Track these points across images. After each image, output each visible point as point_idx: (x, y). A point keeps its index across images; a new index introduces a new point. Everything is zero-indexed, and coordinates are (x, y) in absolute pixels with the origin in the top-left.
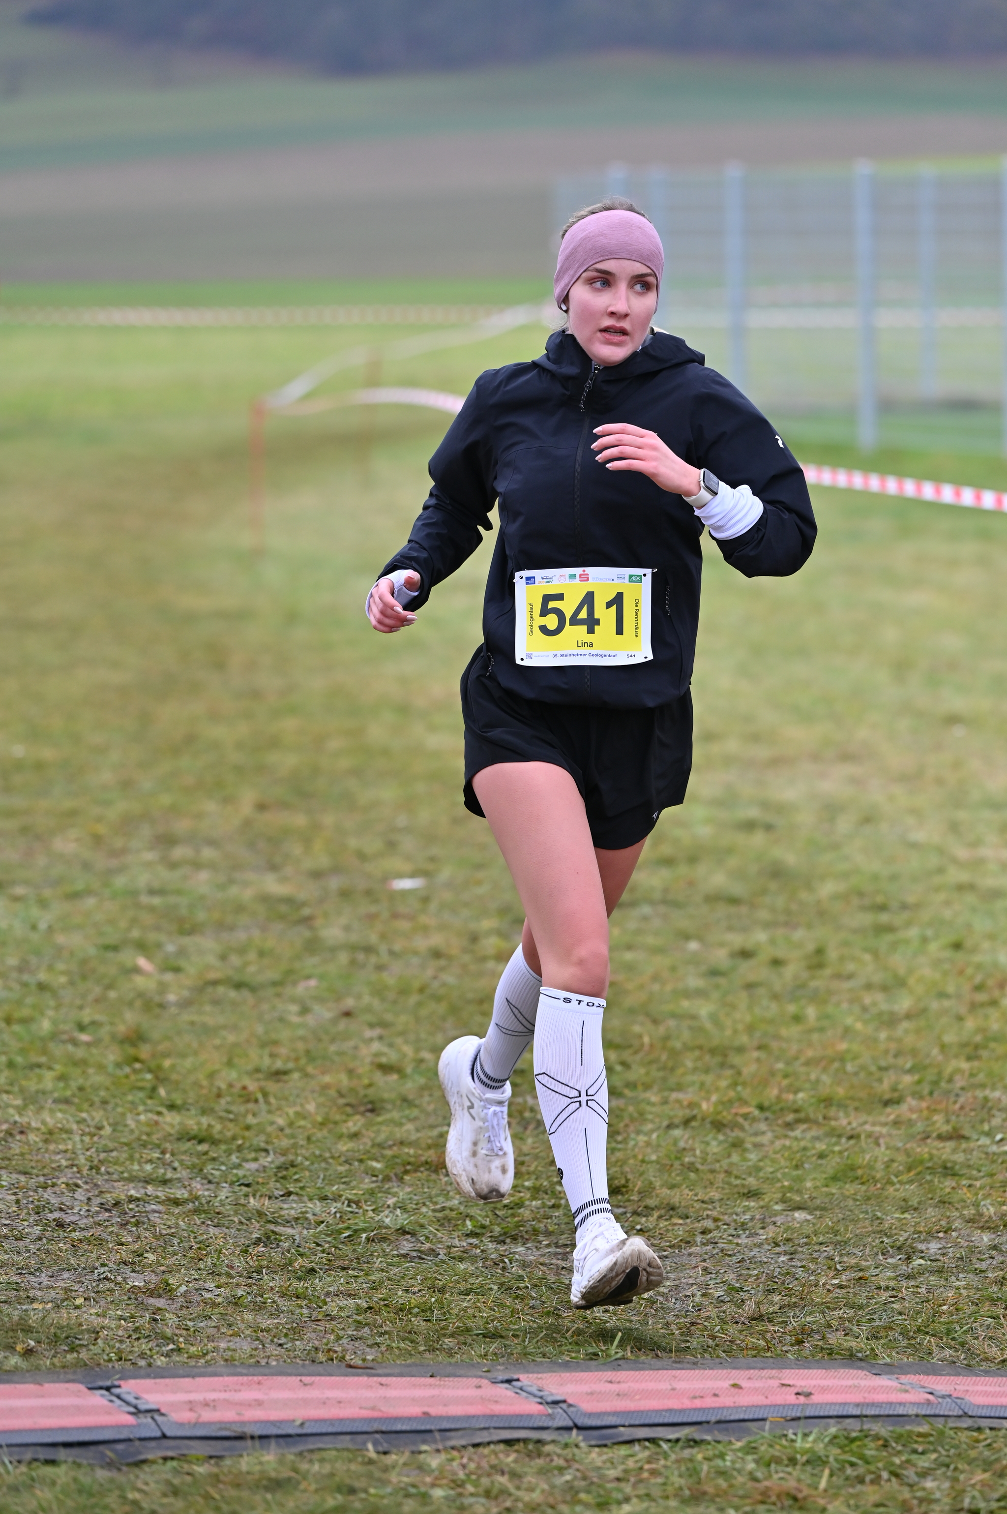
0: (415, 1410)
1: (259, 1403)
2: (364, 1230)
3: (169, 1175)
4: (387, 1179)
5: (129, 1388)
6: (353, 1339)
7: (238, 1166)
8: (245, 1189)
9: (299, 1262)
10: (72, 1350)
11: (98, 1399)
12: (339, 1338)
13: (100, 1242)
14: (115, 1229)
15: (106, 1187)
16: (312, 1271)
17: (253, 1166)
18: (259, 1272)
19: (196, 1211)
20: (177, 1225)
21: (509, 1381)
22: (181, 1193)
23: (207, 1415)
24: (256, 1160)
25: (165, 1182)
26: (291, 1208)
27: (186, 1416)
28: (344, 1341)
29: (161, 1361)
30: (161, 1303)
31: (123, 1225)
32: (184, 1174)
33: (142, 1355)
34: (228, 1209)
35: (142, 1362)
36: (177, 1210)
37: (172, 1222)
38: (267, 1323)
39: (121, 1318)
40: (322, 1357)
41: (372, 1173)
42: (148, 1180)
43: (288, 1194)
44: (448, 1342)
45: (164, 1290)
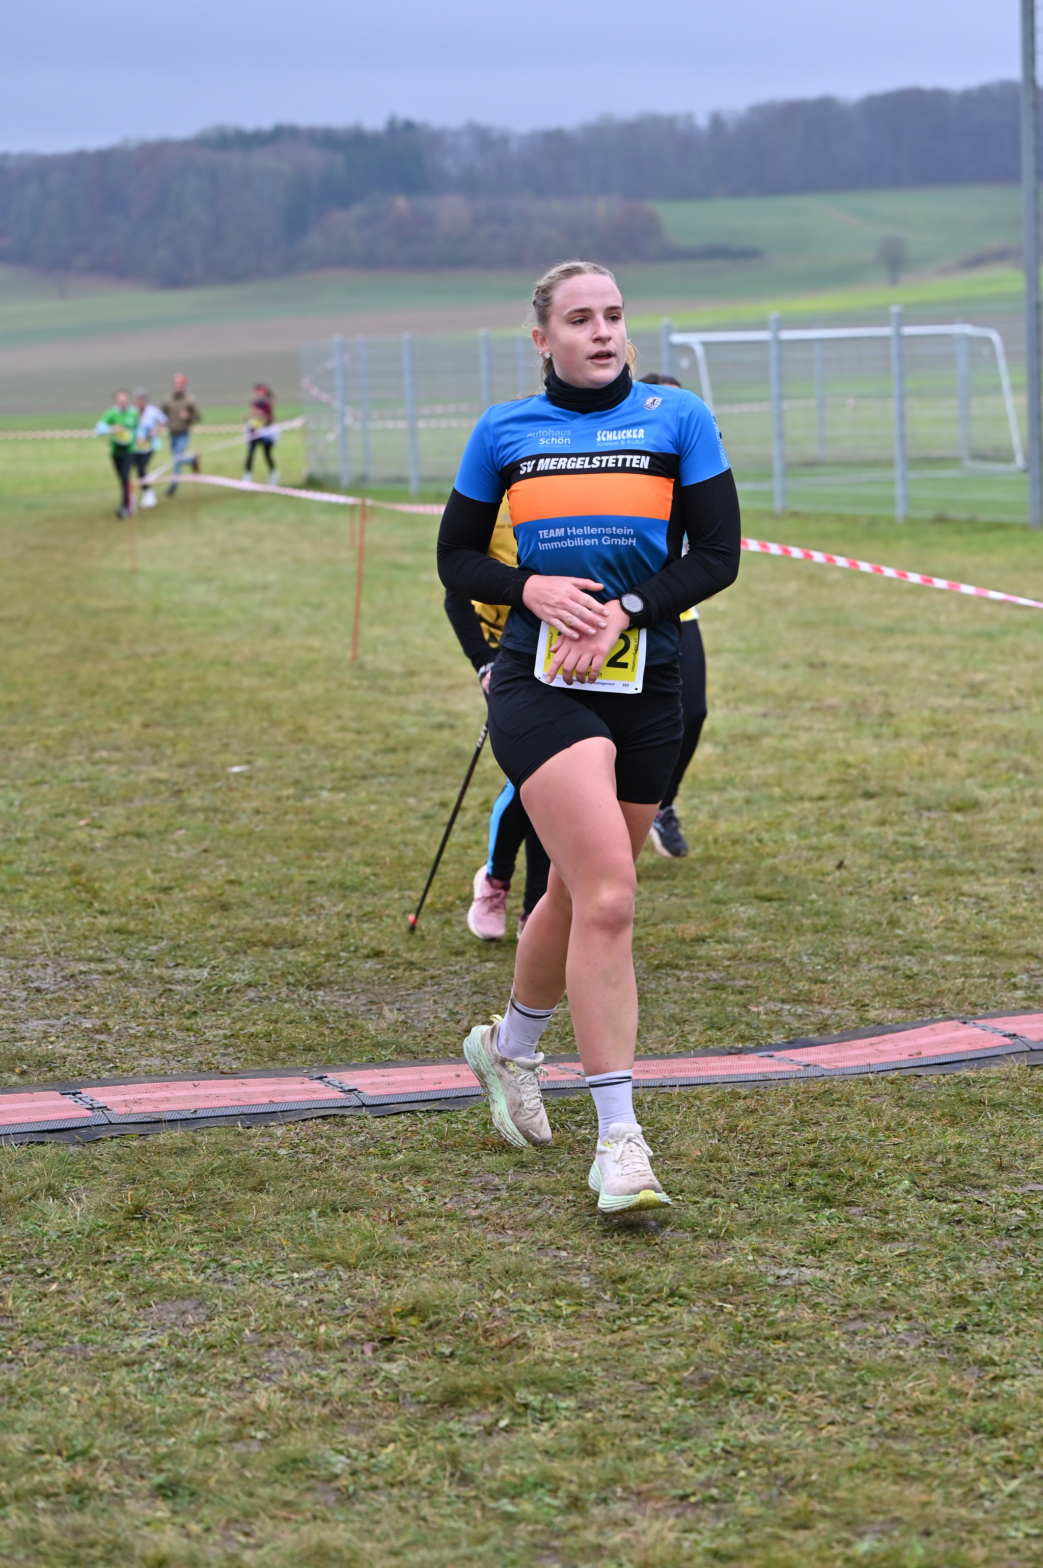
0: (264, 1100)
1: (168, 1100)
2: (225, 986)
3: (104, 956)
4: (237, 952)
5: (87, 1093)
6: (224, 1055)
7: (146, 949)
8: (150, 963)
9: (187, 1008)
10: (50, 1070)
11: (68, 1101)
12: (214, 1055)
13: (63, 1001)
14: (72, 991)
15: (65, 965)
16: (195, 1013)
17: (155, 948)
18: (162, 1015)
19: (122, 978)
20: (110, 988)
21: (320, 1078)
22: (112, 967)
23: (137, 1109)
25: (101, 960)
26: (180, 974)
27: (124, 1110)
28: (218, 1057)
29: (105, 1075)
30: (103, 1037)
31: (77, 989)
32: (113, 955)
33: (94, 1072)
34: (141, 976)
35: (94, 1076)
36: (110, 978)
37: (107, 986)
38: (169, 1047)
39: (79, 1048)
40: (205, 1068)
41: (227, 949)
42: (91, 960)
43: (177, 965)
44: (282, 1055)
45: (105, 1029)
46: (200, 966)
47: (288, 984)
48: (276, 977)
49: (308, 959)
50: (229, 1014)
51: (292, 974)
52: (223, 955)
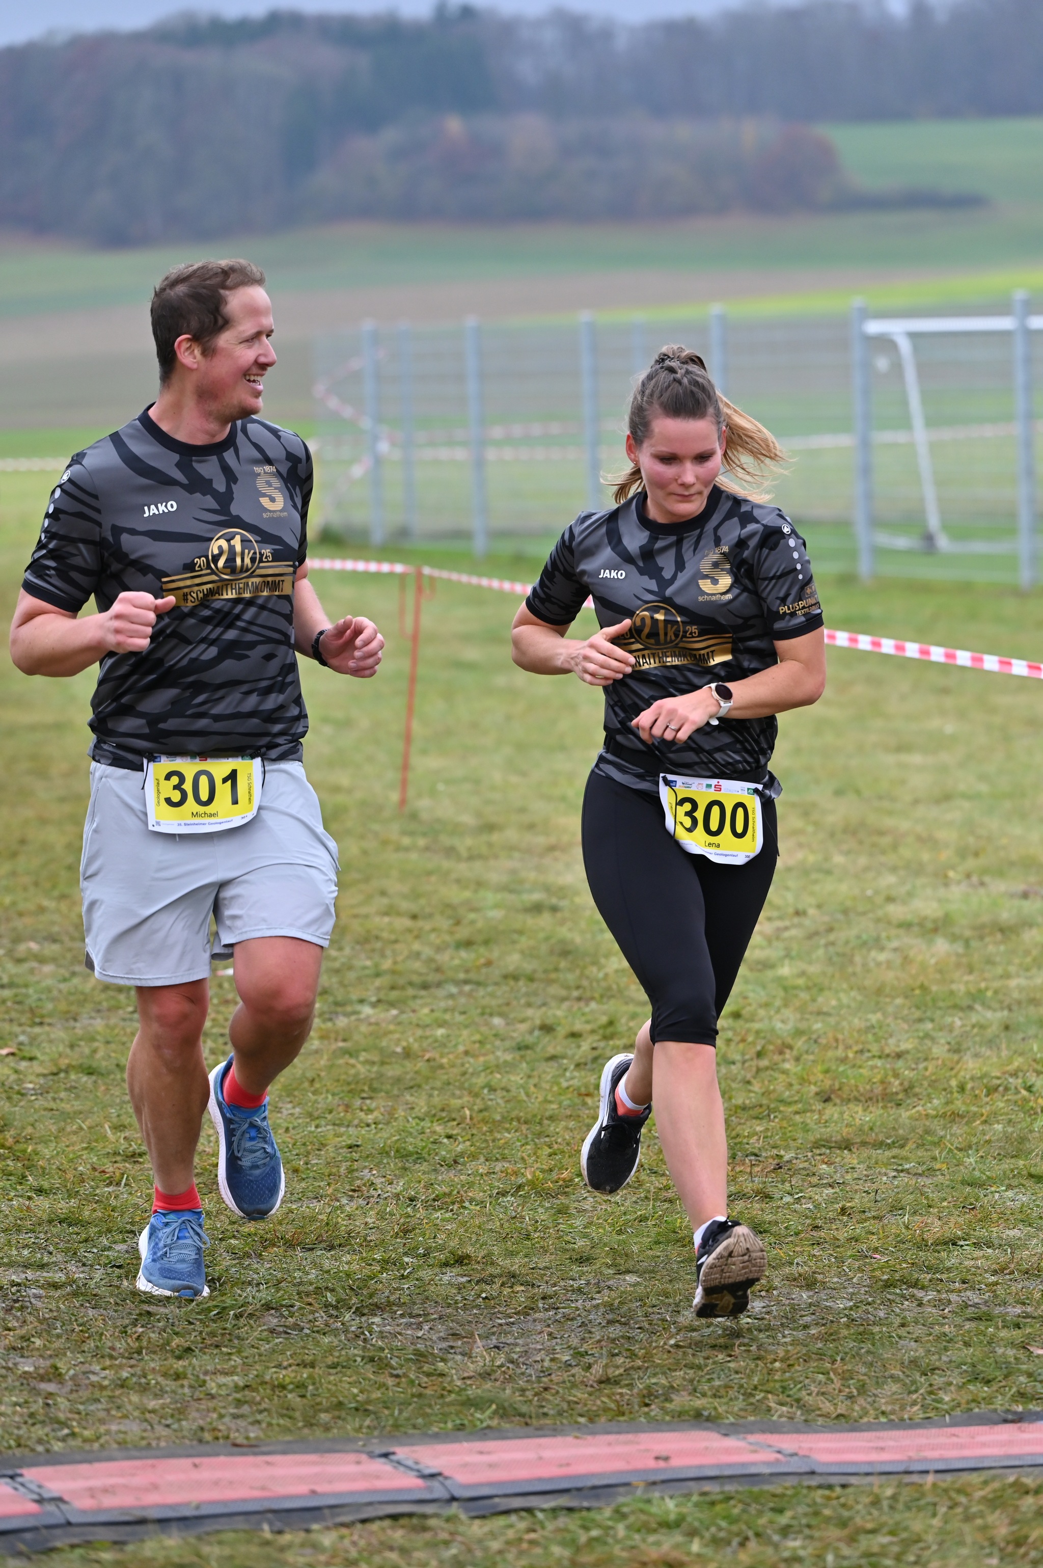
0: (303, 1489)
1: (155, 1487)
2: (232, 1307)
3: (46, 1259)
4: (247, 1255)
5: (30, 1474)
6: (235, 1417)
7: (109, 1249)
8: (118, 1272)
9: (176, 1341)
11: (4, 1487)
12: (221, 1416)
16: (189, 1350)
17: (121, 1247)
18: (139, 1352)
19: (75, 1294)
20: (58, 1309)
21: (386, 1455)
22: (60, 1277)
23: (109, 1501)
24: (124, 1241)
25: (42, 1266)
27: (89, 1502)
28: (227, 1419)
29: (57, 1446)
30: (51, 1387)
32: (59, 1257)
33: (40, 1441)
35: (40, 1448)
36: (57, 1293)
37: (53, 1306)
38: (152, 1404)
39: (16, 1404)
40: (207, 1436)
42: (26, 1266)
44: (324, 1417)
45: (55, 1375)
47: (327, 1305)
48: (308, 1294)
49: (355, 1267)
50: (239, 1352)
51: (332, 1290)
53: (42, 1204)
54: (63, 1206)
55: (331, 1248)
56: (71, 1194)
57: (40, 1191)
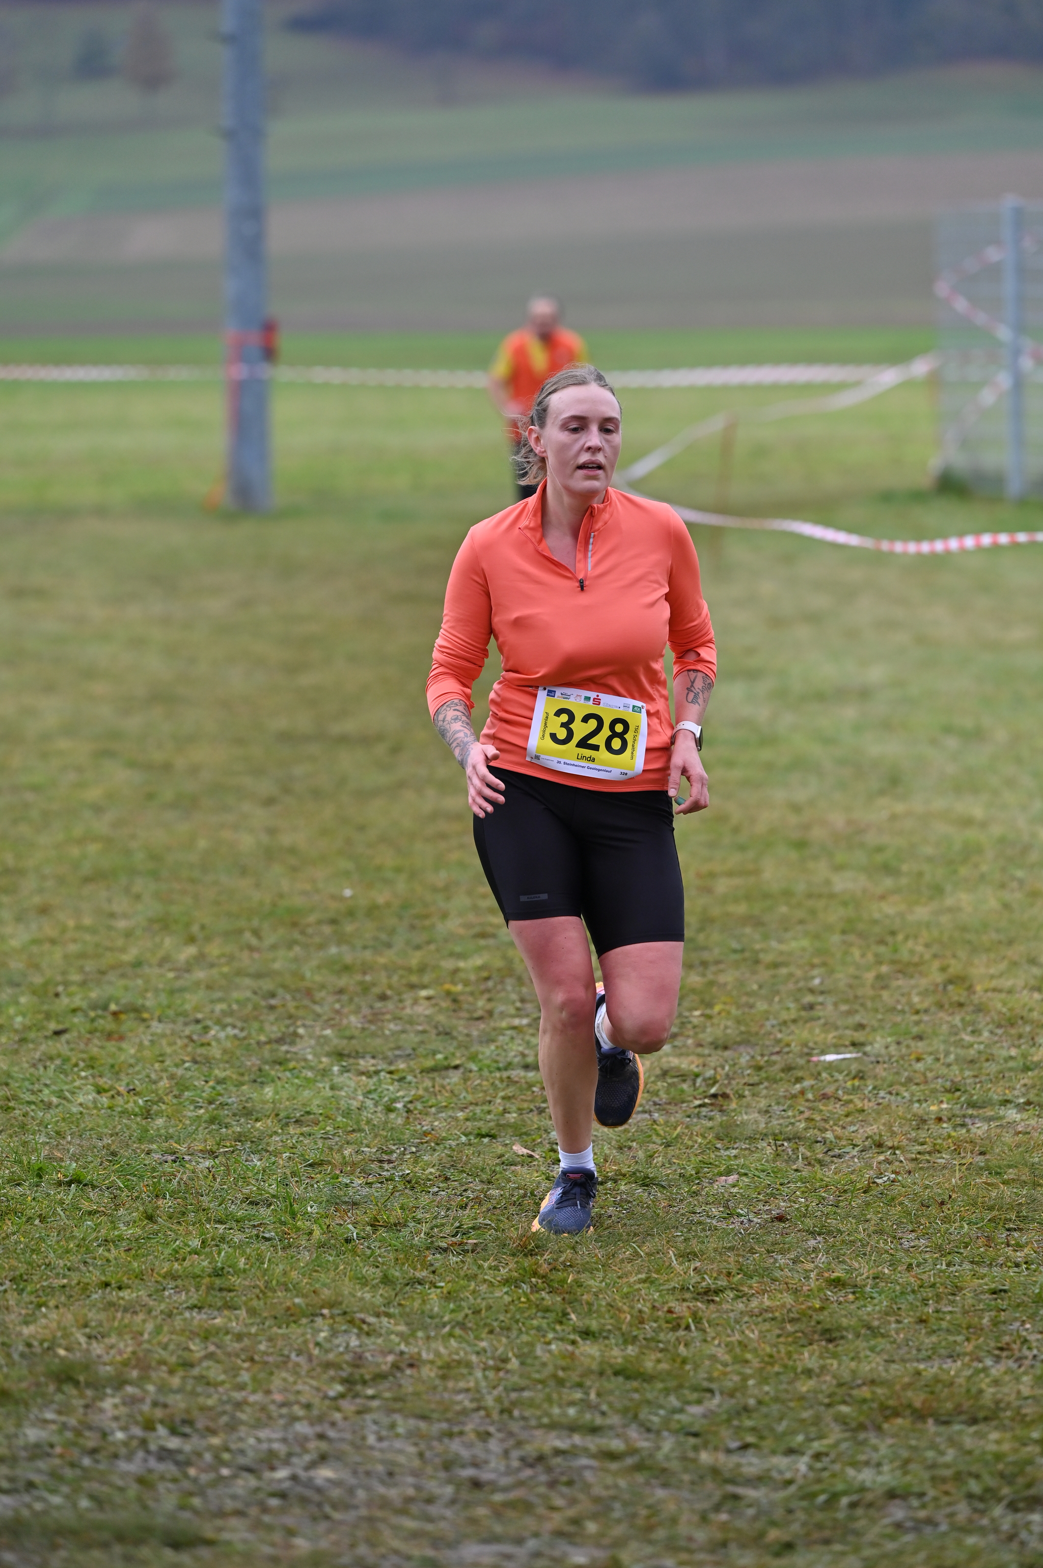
2: (845, 1493)
3: (599, 1421)
4: (862, 1427)
7: (681, 1411)
8: (692, 1441)
9: (773, 1534)
13: (526, 1507)
14: (542, 1491)
15: (524, 1435)
16: (789, 1545)
17: (695, 1410)
18: (725, 1545)
19: (639, 1467)
20: (616, 1486)
22: (617, 1445)
24: (699, 1402)
25: (594, 1430)
26: (751, 1464)
31: (551, 1485)
32: (614, 1419)
34: (675, 1465)
36: (614, 1466)
37: (609, 1480)
41: (842, 1420)
42: (572, 1429)
43: (745, 1447)
46: (791, 1452)
47: (970, 1496)
48: (944, 1480)
49: (1006, 1447)
50: (856, 1551)
51: (977, 1477)
52: (835, 1433)
53: (590, 1350)
54: (617, 1355)
55: (974, 1421)
56: (628, 1339)
57: (587, 1334)
